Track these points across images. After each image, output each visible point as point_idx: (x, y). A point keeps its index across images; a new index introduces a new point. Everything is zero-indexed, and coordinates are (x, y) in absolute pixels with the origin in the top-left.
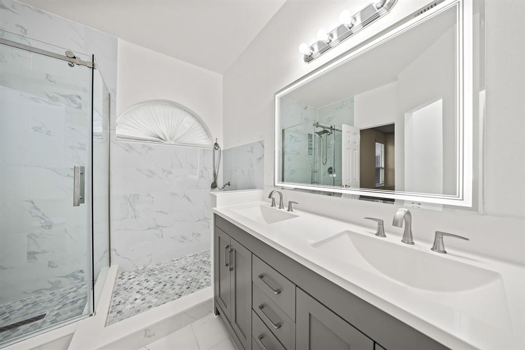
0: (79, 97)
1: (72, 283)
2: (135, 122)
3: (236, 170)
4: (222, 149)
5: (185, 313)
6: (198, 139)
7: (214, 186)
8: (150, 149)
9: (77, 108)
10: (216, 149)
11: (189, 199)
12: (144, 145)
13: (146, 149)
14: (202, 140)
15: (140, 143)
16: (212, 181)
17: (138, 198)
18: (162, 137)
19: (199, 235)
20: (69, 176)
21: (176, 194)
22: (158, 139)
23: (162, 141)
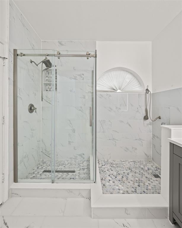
0: (83, 74)
1: (81, 159)
2: (103, 83)
3: (169, 108)
4: (151, 93)
5: (148, 209)
6: (134, 87)
7: (146, 118)
8: (110, 96)
9: (82, 80)
10: (147, 93)
11: (130, 125)
12: (107, 94)
13: (108, 96)
14: (137, 88)
15: (105, 93)
16: (145, 115)
17: (105, 122)
18: (115, 89)
19: (136, 149)
20: (80, 110)
21: (123, 122)
22: (113, 90)
23: (115, 91)
